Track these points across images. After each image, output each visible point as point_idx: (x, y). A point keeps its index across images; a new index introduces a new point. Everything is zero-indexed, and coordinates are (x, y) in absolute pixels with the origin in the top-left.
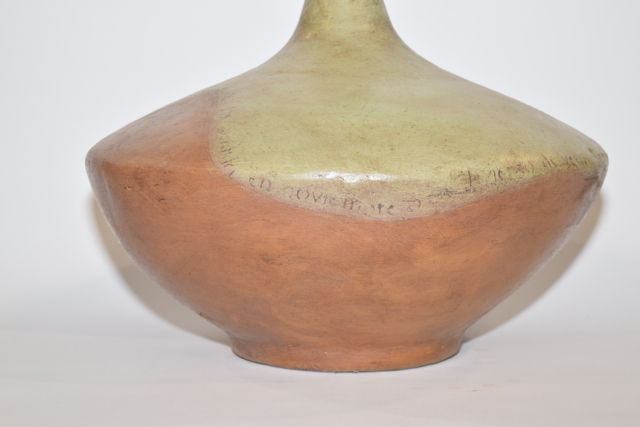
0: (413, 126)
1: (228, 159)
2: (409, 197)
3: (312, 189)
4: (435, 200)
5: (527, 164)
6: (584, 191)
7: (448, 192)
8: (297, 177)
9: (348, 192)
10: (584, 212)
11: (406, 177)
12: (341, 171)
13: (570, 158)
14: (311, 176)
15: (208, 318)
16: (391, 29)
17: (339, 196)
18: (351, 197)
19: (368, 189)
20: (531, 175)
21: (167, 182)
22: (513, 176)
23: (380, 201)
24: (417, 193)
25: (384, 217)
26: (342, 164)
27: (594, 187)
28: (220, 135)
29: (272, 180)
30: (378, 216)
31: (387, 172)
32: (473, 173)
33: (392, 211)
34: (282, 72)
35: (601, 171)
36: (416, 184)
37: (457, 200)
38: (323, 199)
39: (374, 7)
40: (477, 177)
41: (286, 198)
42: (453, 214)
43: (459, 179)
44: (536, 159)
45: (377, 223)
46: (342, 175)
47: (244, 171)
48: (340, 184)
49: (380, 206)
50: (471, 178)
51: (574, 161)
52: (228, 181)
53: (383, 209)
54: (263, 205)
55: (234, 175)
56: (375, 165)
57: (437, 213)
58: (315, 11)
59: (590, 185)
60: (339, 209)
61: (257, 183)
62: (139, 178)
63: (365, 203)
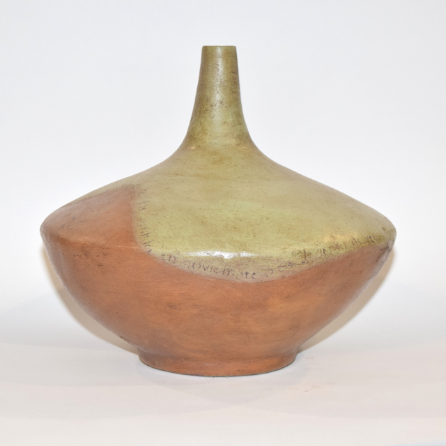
0: (268, 219)
1: (147, 241)
2: (265, 268)
3: (203, 263)
4: (282, 269)
5: (341, 243)
6: (379, 257)
7: (290, 264)
8: (192, 254)
9: (226, 265)
10: (380, 268)
11: (264, 255)
12: (221, 251)
13: (370, 237)
14: (202, 254)
15: (126, 340)
16: (251, 141)
17: (220, 267)
18: (228, 267)
19: (238, 262)
20: (345, 251)
21: (105, 255)
22: (333, 252)
23: (247, 270)
24: (271, 265)
25: (249, 280)
26: (222, 247)
27: (386, 253)
28: (140, 223)
29: (177, 256)
30: (246, 280)
31: (251, 251)
32: (307, 251)
33: (254, 276)
34: (177, 174)
35: (391, 243)
36: (270, 259)
37: (297, 269)
38: (210, 269)
39: (238, 127)
40: (310, 254)
41: (186, 268)
42: (294, 277)
43: (298, 256)
44: (348, 239)
45: (244, 284)
46: (223, 254)
47: (157, 250)
48: (221, 259)
49: (247, 274)
50: (305, 254)
51: (372, 239)
52: (147, 256)
53: (249, 275)
54: (171, 272)
55: (151, 252)
56: (244, 247)
57: (283, 277)
58: (199, 129)
59: (384, 253)
60: (220, 275)
61: (166, 258)
62: (85, 250)
63: (237, 272)
